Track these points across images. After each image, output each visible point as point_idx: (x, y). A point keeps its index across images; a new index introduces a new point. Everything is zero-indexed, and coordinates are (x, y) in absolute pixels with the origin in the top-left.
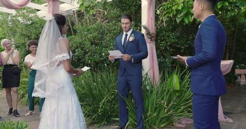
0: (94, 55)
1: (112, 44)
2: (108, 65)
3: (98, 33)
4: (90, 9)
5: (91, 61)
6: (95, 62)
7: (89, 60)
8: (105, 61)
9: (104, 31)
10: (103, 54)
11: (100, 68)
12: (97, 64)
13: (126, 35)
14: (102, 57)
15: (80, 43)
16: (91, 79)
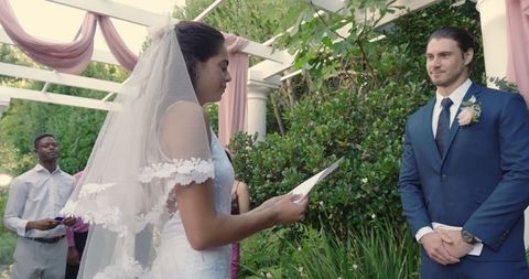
0: (335, 185)
1: (388, 149)
2: (379, 215)
3: (346, 121)
4: (321, 66)
5: (326, 203)
6: (340, 206)
7: (320, 199)
8: (370, 202)
9: (363, 114)
10: (365, 180)
11: (355, 225)
12: (346, 213)
13: (448, 104)
14: (359, 189)
15: (296, 153)
16: (328, 259)
